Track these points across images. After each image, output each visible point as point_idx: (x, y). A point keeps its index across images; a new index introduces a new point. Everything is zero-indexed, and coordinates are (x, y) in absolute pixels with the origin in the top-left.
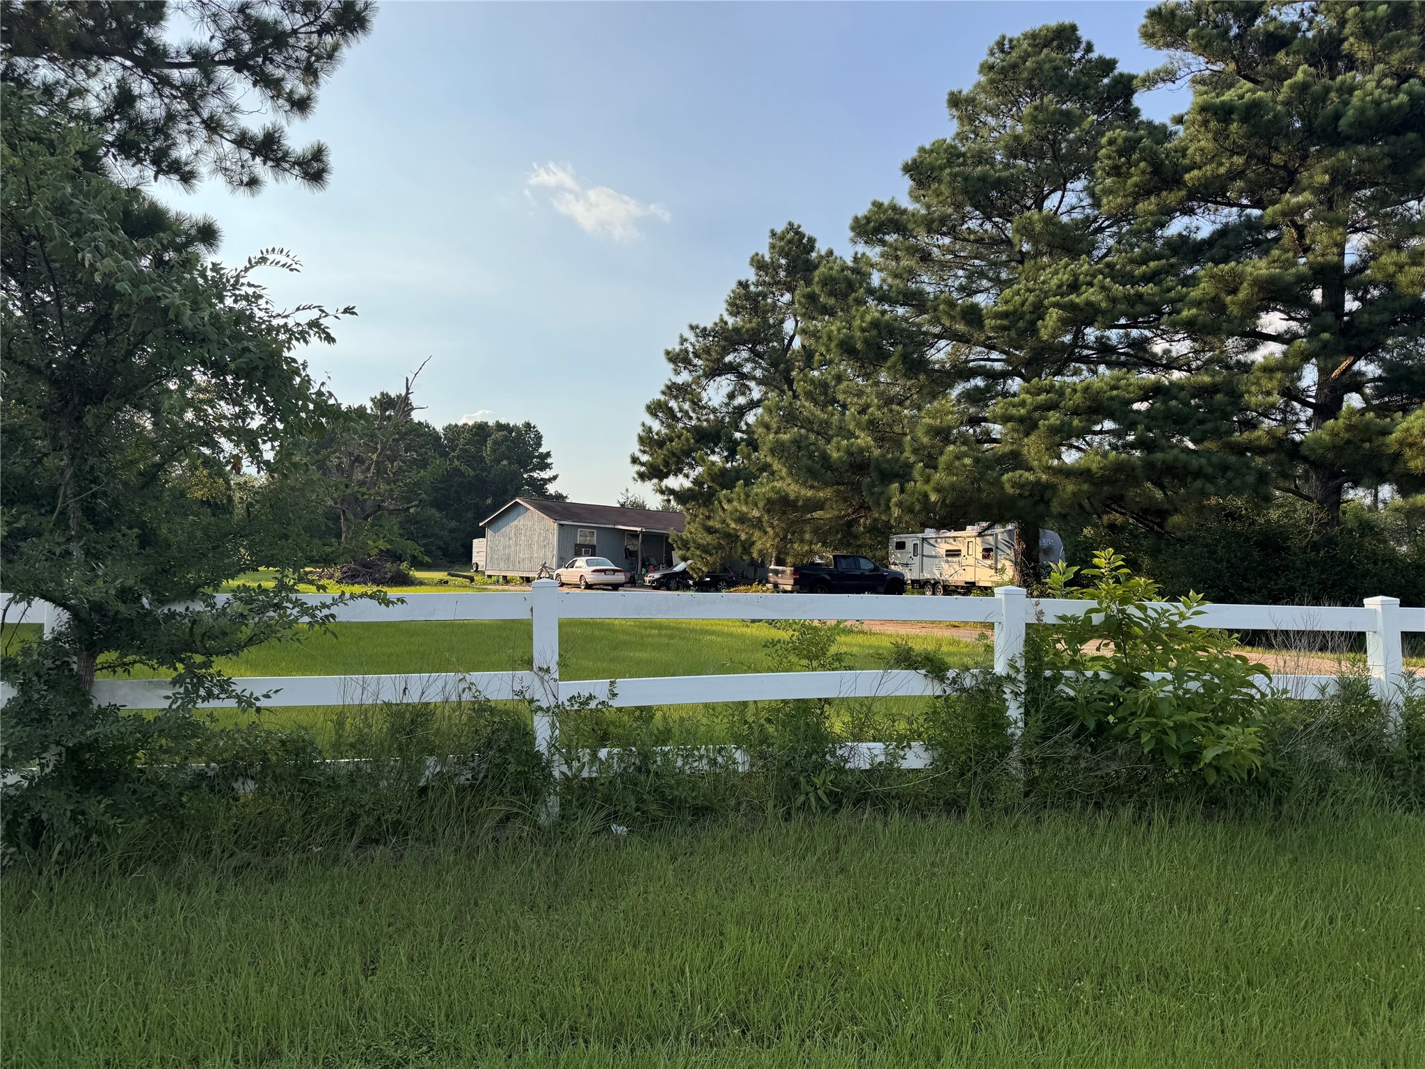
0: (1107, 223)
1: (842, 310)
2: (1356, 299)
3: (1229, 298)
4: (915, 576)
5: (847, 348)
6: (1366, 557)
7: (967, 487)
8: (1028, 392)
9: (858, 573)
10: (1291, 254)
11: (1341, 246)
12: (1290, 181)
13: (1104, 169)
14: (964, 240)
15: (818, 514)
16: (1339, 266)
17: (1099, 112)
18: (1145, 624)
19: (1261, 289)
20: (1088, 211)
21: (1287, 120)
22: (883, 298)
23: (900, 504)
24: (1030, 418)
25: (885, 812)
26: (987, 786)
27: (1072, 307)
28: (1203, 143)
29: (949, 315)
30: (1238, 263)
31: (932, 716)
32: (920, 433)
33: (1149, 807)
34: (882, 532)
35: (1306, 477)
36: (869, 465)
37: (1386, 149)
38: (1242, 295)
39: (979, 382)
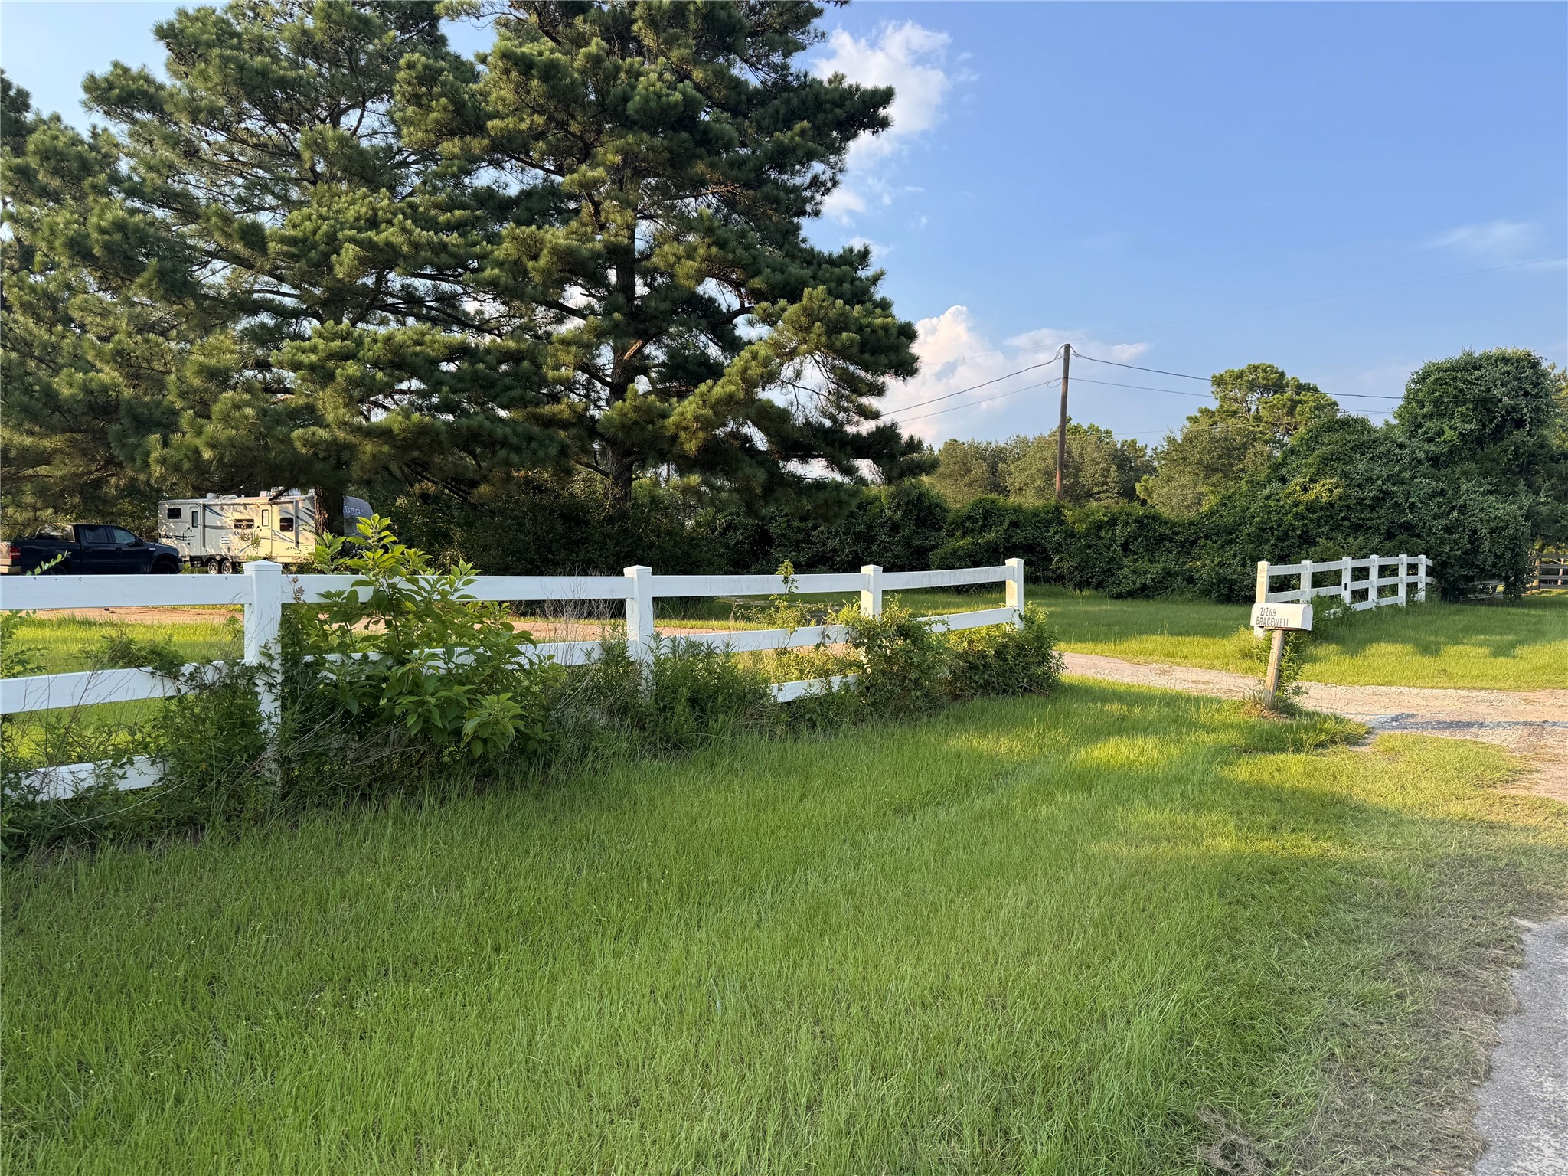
0: (412, 158)
1: (74, 198)
2: (646, 284)
3: (530, 264)
4: (195, 551)
5: (79, 250)
6: (653, 531)
7: (251, 444)
8: (320, 336)
9: (112, 548)
10: (589, 229)
11: (631, 229)
12: (586, 154)
13: (403, 95)
14: (243, 142)
15: (42, 470)
16: (629, 249)
17: (403, 29)
18: (418, 598)
19: (560, 259)
20: (392, 140)
21: (582, 90)
22: (132, 192)
23: (162, 461)
24: (323, 367)
25: (93, 847)
26: (233, 795)
27: (370, 245)
28: (503, 92)
29: (224, 232)
30: (539, 228)
31: (165, 721)
32: (189, 373)
33: (420, 790)
34: (147, 497)
35: (603, 453)
36: (117, 406)
37: (666, 142)
38: (543, 262)
39: (266, 318)
